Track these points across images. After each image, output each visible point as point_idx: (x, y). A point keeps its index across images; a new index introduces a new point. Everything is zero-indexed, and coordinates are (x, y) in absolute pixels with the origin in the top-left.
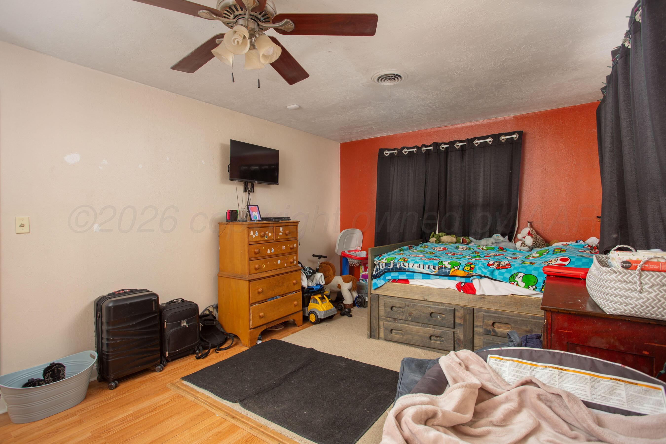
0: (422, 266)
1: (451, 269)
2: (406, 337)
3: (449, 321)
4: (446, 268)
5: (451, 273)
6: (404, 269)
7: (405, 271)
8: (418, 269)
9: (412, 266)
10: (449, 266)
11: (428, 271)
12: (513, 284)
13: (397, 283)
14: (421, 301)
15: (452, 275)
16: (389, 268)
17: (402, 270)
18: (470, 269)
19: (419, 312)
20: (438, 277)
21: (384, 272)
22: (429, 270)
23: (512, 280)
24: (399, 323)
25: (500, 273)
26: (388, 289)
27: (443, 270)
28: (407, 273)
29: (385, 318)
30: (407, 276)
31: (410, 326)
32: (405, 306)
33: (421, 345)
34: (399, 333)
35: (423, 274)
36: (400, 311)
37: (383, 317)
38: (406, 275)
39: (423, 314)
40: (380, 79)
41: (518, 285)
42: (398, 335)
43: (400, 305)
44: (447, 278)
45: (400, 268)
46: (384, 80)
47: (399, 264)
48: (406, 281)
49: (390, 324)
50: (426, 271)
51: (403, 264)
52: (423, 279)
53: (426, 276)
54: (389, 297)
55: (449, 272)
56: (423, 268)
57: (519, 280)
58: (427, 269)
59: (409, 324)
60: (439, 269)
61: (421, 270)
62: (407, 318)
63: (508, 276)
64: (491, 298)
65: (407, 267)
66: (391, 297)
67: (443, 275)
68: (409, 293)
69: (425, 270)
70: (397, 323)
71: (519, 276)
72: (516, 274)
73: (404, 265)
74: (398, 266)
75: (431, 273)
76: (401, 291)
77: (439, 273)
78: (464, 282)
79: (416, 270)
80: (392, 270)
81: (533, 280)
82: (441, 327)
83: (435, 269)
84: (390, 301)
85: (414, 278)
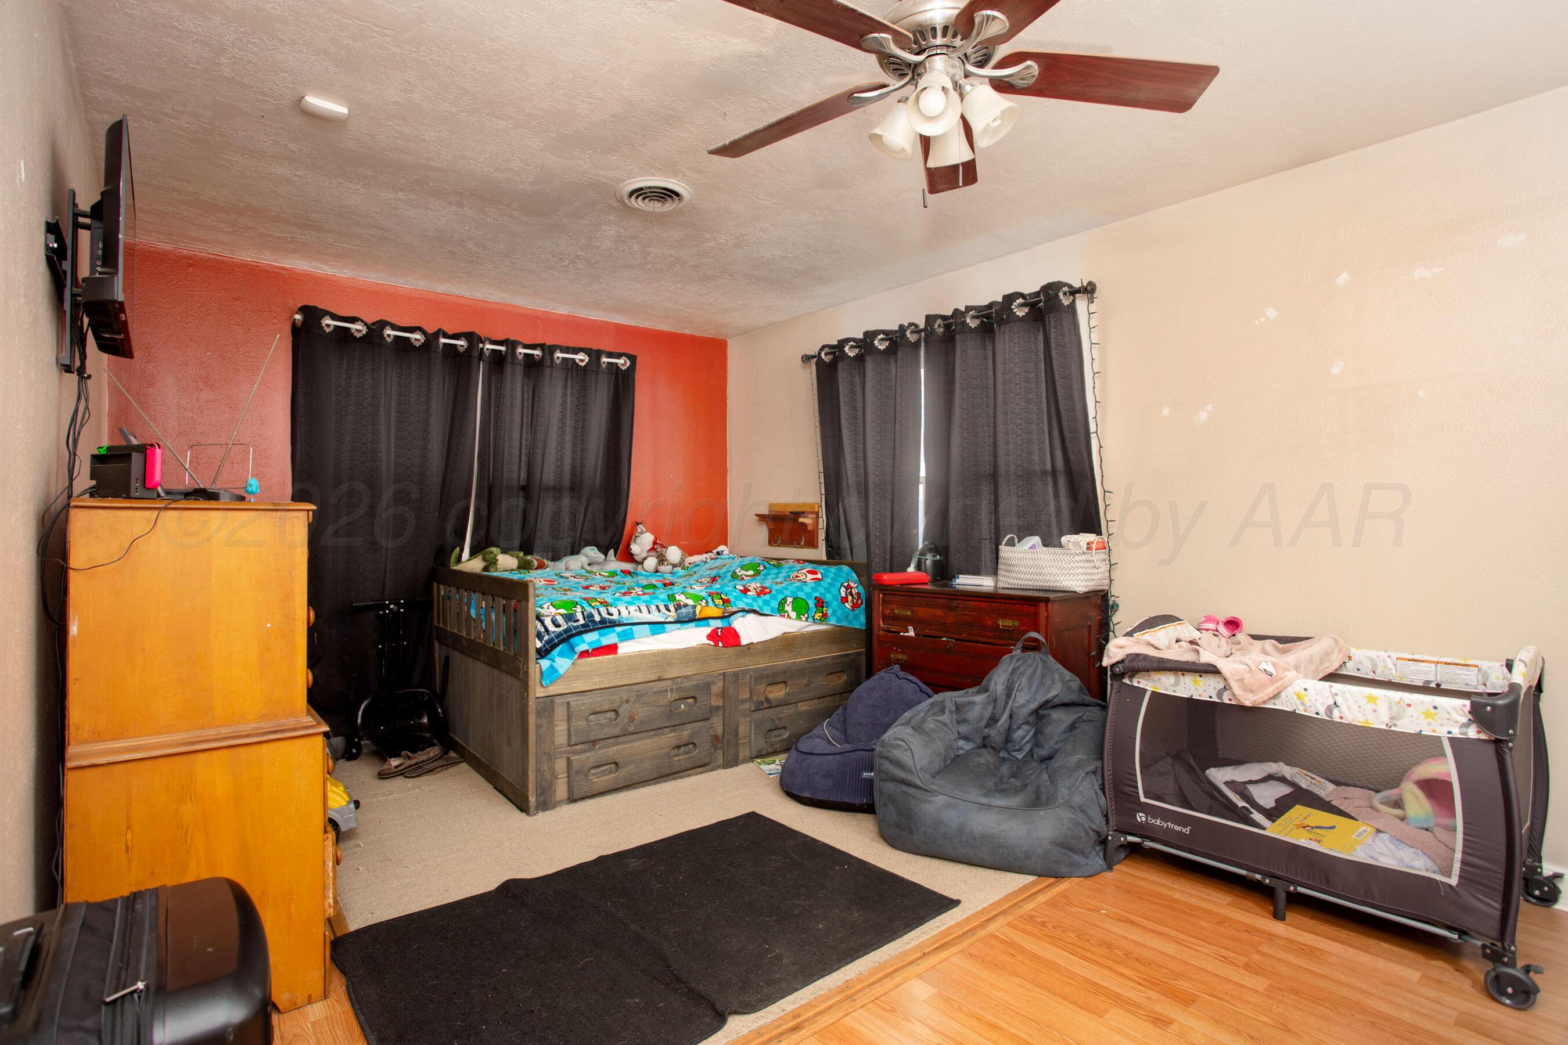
0: (644, 608)
1: (695, 607)
2: (622, 773)
3: (703, 706)
4: (686, 605)
5: (700, 614)
6: (610, 622)
7: (614, 624)
8: (638, 614)
9: (625, 610)
10: (690, 602)
11: (658, 616)
12: (784, 616)
13: (598, 658)
14: (653, 683)
15: (700, 617)
16: (575, 624)
17: (607, 624)
18: (724, 602)
19: (649, 708)
20: (678, 625)
21: (566, 637)
22: (660, 614)
23: (781, 611)
24: (603, 747)
25: (764, 601)
26: (578, 677)
27: (683, 610)
28: (618, 629)
29: (569, 748)
30: (619, 635)
31: (630, 745)
32: (621, 704)
33: (655, 775)
34: (603, 771)
35: (651, 626)
36: (606, 718)
37: (563, 749)
38: (615, 634)
39: (657, 710)
40: (635, 196)
41: (790, 618)
42: (602, 776)
43: (610, 706)
44: (693, 624)
45: (603, 621)
46: (644, 199)
47: (596, 611)
48: (612, 649)
49: (588, 757)
50: (656, 617)
51: (606, 611)
52: (653, 634)
53: (657, 626)
54: (578, 696)
55: (694, 612)
56: (649, 612)
57: (788, 608)
58: (657, 613)
59: (627, 742)
60: (676, 610)
61: (645, 617)
62: (626, 730)
63: (775, 604)
64: (759, 647)
65: (615, 617)
66: (584, 694)
67: (687, 619)
68: (625, 673)
69: (653, 615)
70: (599, 749)
71: (788, 603)
72: (784, 599)
73: (610, 612)
74: (597, 618)
75: (667, 620)
76: (608, 673)
77: (678, 617)
78: (721, 626)
79: (637, 618)
80: (586, 629)
81: (803, 605)
82: (687, 725)
83: (669, 611)
84: (584, 704)
85: (635, 636)
